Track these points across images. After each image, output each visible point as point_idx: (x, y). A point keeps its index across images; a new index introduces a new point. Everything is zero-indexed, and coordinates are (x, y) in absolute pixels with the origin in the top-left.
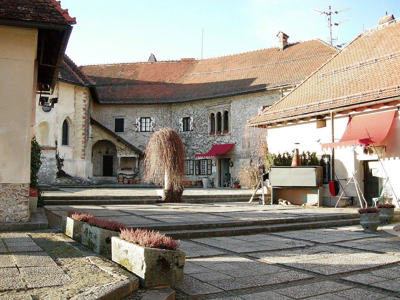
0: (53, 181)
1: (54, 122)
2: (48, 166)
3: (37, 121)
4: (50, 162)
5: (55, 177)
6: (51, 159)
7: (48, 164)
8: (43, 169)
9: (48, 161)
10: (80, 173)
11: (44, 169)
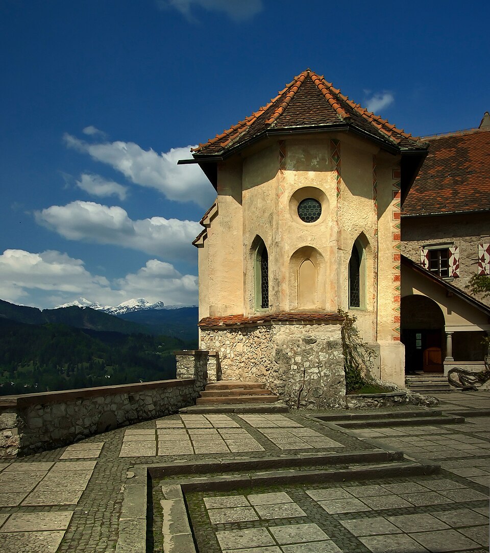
0: (339, 404)
1: (331, 247)
2: (323, 363)
3: (286, 244)
4: (327, 353)
5: (343, 392)
6: (330, 345)
7: (323, 357)
8: (309, 371)
9: (322, 350)
10: (391, 375)
11: (312, 370)
